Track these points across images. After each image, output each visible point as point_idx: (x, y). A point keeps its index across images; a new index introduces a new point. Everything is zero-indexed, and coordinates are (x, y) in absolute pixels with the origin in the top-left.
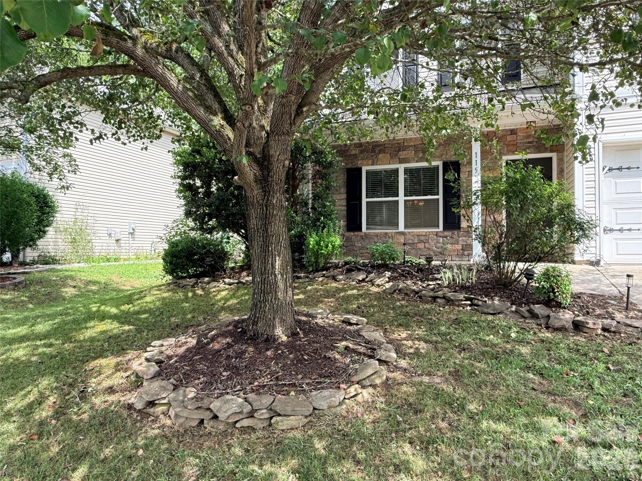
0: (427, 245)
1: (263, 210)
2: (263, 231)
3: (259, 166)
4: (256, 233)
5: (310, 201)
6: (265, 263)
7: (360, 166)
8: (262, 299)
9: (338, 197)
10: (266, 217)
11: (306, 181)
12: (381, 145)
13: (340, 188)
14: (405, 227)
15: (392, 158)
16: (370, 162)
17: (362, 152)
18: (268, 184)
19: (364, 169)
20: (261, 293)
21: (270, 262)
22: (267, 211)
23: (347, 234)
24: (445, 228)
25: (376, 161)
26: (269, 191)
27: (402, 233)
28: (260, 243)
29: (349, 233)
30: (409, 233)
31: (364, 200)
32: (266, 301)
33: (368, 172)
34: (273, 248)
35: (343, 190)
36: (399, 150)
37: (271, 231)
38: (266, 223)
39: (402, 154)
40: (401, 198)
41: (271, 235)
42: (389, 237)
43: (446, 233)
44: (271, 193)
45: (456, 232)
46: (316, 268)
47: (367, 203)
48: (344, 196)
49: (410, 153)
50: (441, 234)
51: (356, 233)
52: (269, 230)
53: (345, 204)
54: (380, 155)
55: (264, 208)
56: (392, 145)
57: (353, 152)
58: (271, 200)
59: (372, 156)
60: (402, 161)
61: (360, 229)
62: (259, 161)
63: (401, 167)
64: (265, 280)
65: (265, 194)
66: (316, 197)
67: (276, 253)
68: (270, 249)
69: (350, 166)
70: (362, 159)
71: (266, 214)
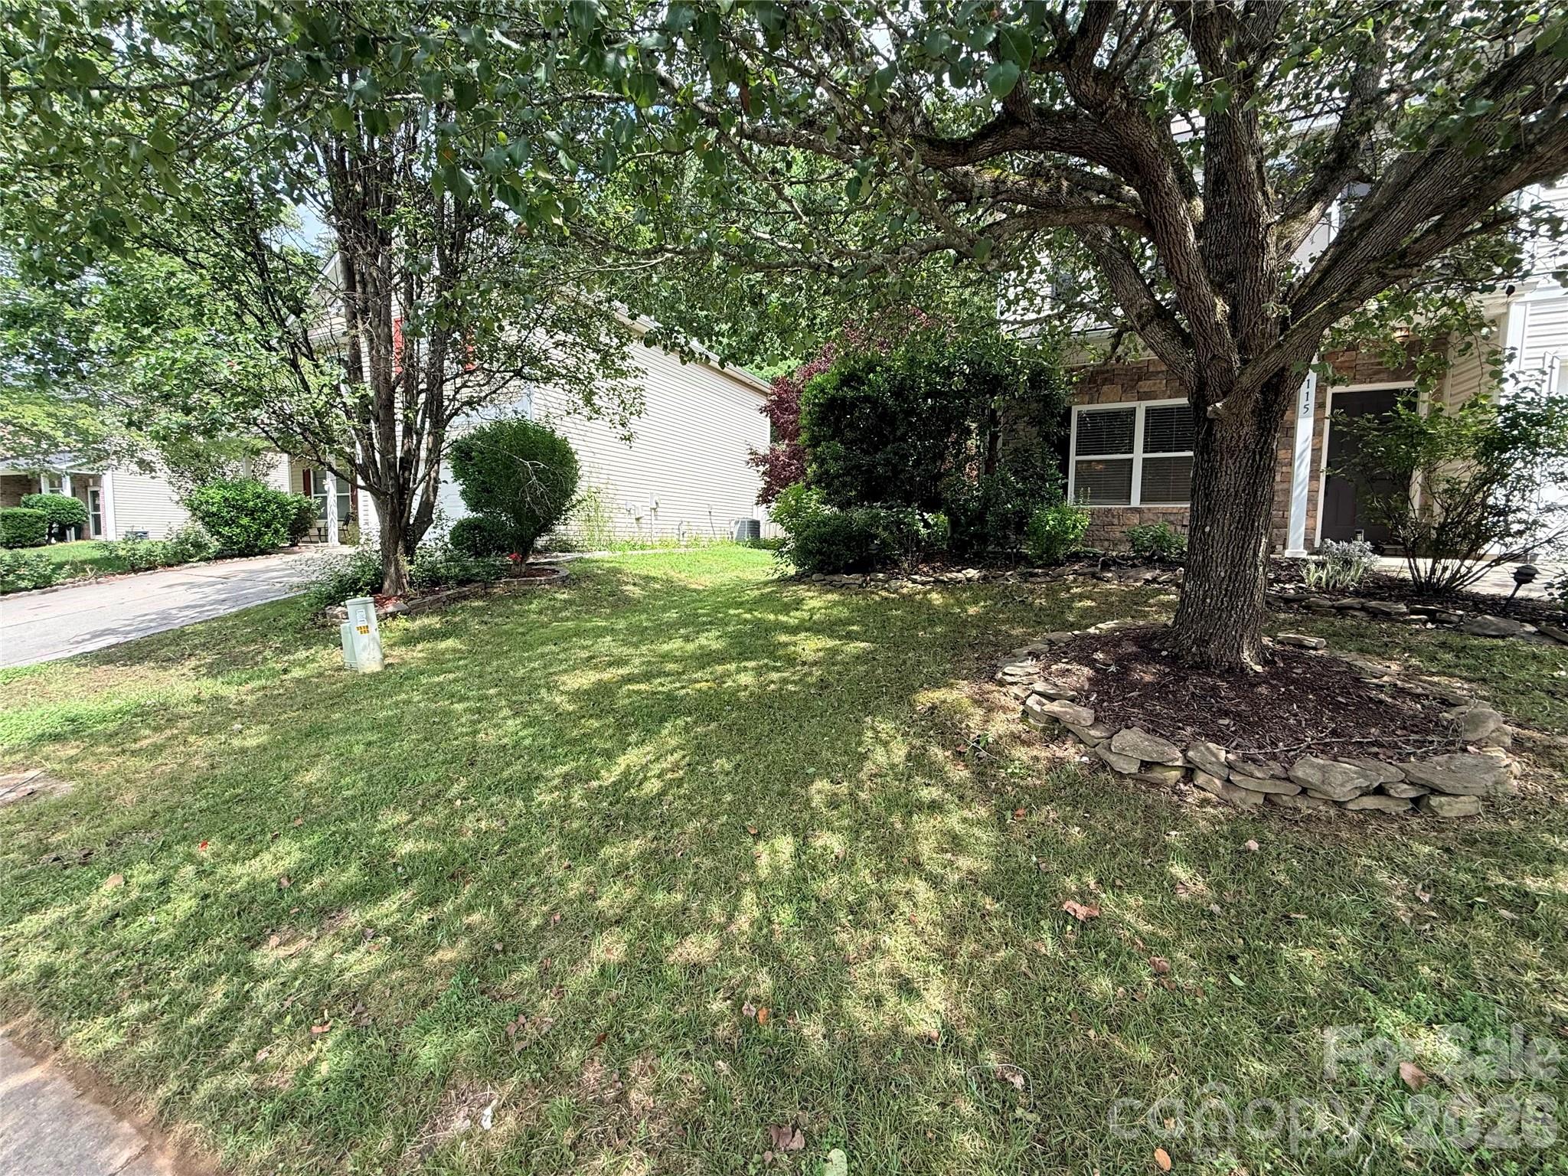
7: (1067, 405)
12: (1107, 371)
14: (1142, 500)
15: (1124, 392)
16: (1087, 398)
19: (1076, 410)
25: (1096, 397)
27: (1137, 510)
30: (1149, 509)
31: (1073, 459)
33: (1081, 415)
36: (1140, 379)
39: (1145, 386)
40: (1138, 455)
42: (1113, 516)
47: (1078, 462)
49: (1158, 384)
54: (1105, 388)
56: (1126, 370)
59: (1090, 389)
60: (1142, 397)
63: (1141, 408)
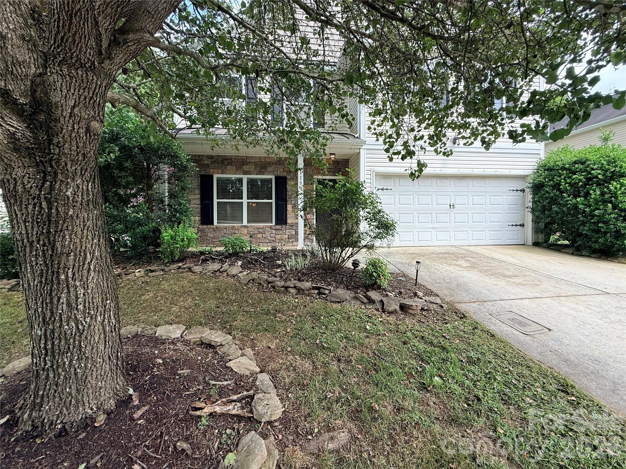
0: (264, 235)
1: (41, 207)
2: (44, 245)
3: (24, 121)
4: (28, 250)
5: (166, 199)
6: (51, 303)
7: (211, 174)
8: (49, 364)
9: (193, 197)
10: (50, 221)
11: (162, 181)
12: (229, 159)
13: (194, 190)
14: (248, 222)
15: (237, 170)
16: (220, 171)
17: (213, 163)
18: (51, 160)
19: (215, 177)
20: (46, 355)
21: (64, 300)
22: (50, 209)
23: (201, 227)
24: (277, 224)
25: (225, 171)
26: (56, 173)
27: (246, 227)
28: (37, 268)
29: (203, 226)
30: (251, 226)
31: (216, 201)
32: (58, 367)
33: (218, 180)
34: (70, 275)
35: (197, 192)
36: (243, 164)
37: (63, 246)
38: (49, 232)
39: (246, 168)
40: (245, 201)
41: (62, 253)
42: (236, 229)
43: (278, 227)
44: (60, 177)
45: (284, 226)
46: (172, 259)
47: (218, 203)
48: (199, 196)
49: (252, 168)
50: (274, 228)
51: (209, 226)
52: (58, 245)
53: (199, 203)
54: (229, 167)
55: (44, 204)
56: (238, 160)
57: (206, 162)
58: (60, 190)
59: (222, 167)
60: (245, 173)
61: (212, 223)
62: (24, 111)
63: (245, 178)
64: (53, 331)
65: (44, 177)
66: (172, 196)
67: (78, 284)
68: (63, 277)
69: (203, 173)
70: (214, 168)
71: (49, 215)
